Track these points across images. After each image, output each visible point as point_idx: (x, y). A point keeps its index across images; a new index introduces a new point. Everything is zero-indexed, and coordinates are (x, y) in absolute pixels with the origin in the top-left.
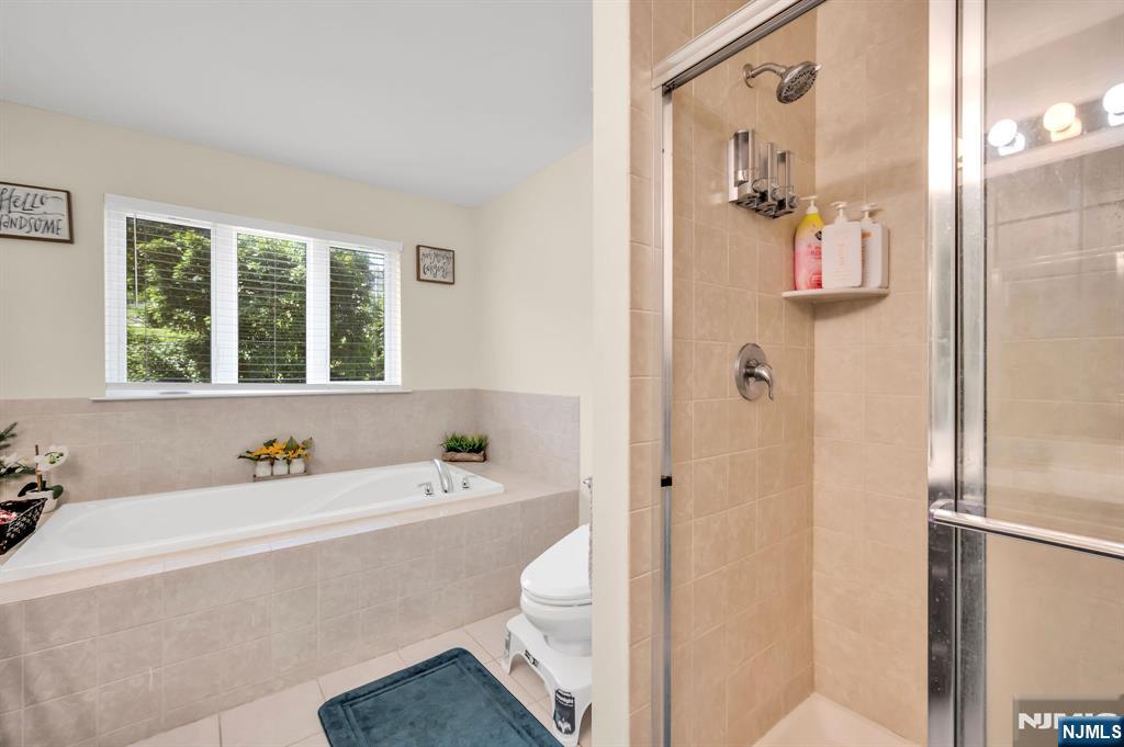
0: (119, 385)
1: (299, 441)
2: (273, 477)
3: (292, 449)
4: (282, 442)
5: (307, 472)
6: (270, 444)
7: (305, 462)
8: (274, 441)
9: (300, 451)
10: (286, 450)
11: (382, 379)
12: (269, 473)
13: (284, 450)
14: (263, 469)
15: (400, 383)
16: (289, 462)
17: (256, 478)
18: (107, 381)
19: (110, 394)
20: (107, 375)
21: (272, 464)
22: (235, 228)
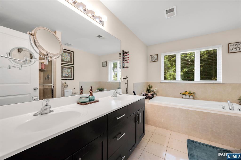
0: (163, 80)
1: (192, 92)
2: (186, 98)
3: (190, 94)
4: (188, 92)
5: (193, 99)
6: (186, 92)
7: (193, 96)
8: (187, 92)
9: (192, 94)
10: (189, 93)
11: (216, 80)
12: (185, 97)
13: (188, 93)
14: (184, 96)
15: (221, 81)
16: (189, 96)
17: (183, 98)
18: (162, 80)
19: (162, 82)
20: (162, 79)
21: (186, 96)
22: (180, 53)
